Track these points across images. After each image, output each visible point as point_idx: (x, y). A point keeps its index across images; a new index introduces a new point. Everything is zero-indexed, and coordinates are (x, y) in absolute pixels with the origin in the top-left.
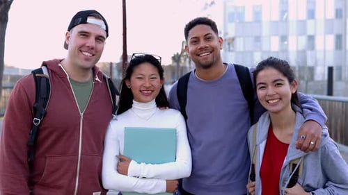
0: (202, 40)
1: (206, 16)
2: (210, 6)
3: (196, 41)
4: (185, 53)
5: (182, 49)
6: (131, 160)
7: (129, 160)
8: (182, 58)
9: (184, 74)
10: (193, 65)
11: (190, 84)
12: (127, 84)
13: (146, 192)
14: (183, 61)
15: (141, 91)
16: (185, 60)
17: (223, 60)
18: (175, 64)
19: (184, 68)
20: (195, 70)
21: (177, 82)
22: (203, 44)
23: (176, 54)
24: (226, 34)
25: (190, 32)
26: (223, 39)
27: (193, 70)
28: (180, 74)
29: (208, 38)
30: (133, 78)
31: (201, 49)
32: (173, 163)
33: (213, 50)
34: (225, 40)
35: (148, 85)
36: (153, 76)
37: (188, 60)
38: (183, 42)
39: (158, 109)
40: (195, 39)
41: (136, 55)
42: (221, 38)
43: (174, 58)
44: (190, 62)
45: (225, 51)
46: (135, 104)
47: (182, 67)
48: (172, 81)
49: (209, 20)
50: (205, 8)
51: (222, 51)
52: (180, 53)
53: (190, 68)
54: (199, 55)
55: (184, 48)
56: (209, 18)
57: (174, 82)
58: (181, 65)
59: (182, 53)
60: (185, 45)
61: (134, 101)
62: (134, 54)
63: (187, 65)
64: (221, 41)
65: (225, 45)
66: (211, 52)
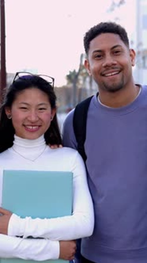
0: (108, 54)
1: (112, 21)
2: (119, 6)
3: (100, 55)
4: (84, 71)
5: (81, 65)
6: (11, 214)
7: (10, 214)
8: (80, 77)
9: (83, 99)
10: (95, 87)
11: (90, 113)
12: (7, 113)
13: (32, 257)
14: (81, 82)
15: (24, 125)
16: (84, 80)
17: (136, 80)
18: (71, 85)
19: (82, 91)
20: (98, 94)
21: (74, 110)
22: (109, 60)
23: (72, 71)
24: (140, 44)
25: (92, 43)
26: (136, 51)
27: (95, 94)
28: (77, 99)
29: (115, 52)
30: (15, 107)
31: (107, 67)
32: (70, 217)
33: (123, 69)
34: (139, 53)
35: (33, 119)
36: (41, 107)
37: (88, 79)
38: (82, 56)
39: (48, 147)
40: (98, 54)
41: (20, 75)
42: (133, 50)
43: (69, 77)
44: (91, 82)
45: (139, 67)
46: (18, 141)
47: (81, 90)
48: (67, 107)
49: (118, 27)
50: (112, 10)
51: (134, 69)
52: (77, 71)
53: (92, 90)
54: (104, 75)
55: (83, 63)
56: (118, 23)
57: (70, 110)
58: (79, 87)
59: (80, 70)
60: (84, 60)
61: (15, 137)
62: (17, 74)
63: (88, 87)
64: (132, 54)
65: (138, 59)
66: (120, 71)
